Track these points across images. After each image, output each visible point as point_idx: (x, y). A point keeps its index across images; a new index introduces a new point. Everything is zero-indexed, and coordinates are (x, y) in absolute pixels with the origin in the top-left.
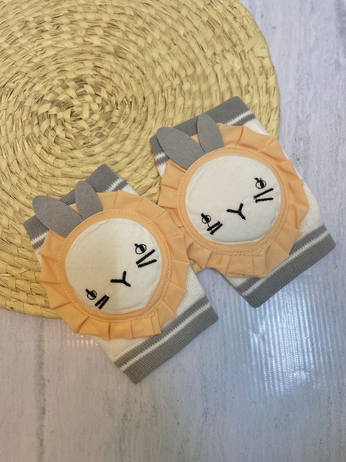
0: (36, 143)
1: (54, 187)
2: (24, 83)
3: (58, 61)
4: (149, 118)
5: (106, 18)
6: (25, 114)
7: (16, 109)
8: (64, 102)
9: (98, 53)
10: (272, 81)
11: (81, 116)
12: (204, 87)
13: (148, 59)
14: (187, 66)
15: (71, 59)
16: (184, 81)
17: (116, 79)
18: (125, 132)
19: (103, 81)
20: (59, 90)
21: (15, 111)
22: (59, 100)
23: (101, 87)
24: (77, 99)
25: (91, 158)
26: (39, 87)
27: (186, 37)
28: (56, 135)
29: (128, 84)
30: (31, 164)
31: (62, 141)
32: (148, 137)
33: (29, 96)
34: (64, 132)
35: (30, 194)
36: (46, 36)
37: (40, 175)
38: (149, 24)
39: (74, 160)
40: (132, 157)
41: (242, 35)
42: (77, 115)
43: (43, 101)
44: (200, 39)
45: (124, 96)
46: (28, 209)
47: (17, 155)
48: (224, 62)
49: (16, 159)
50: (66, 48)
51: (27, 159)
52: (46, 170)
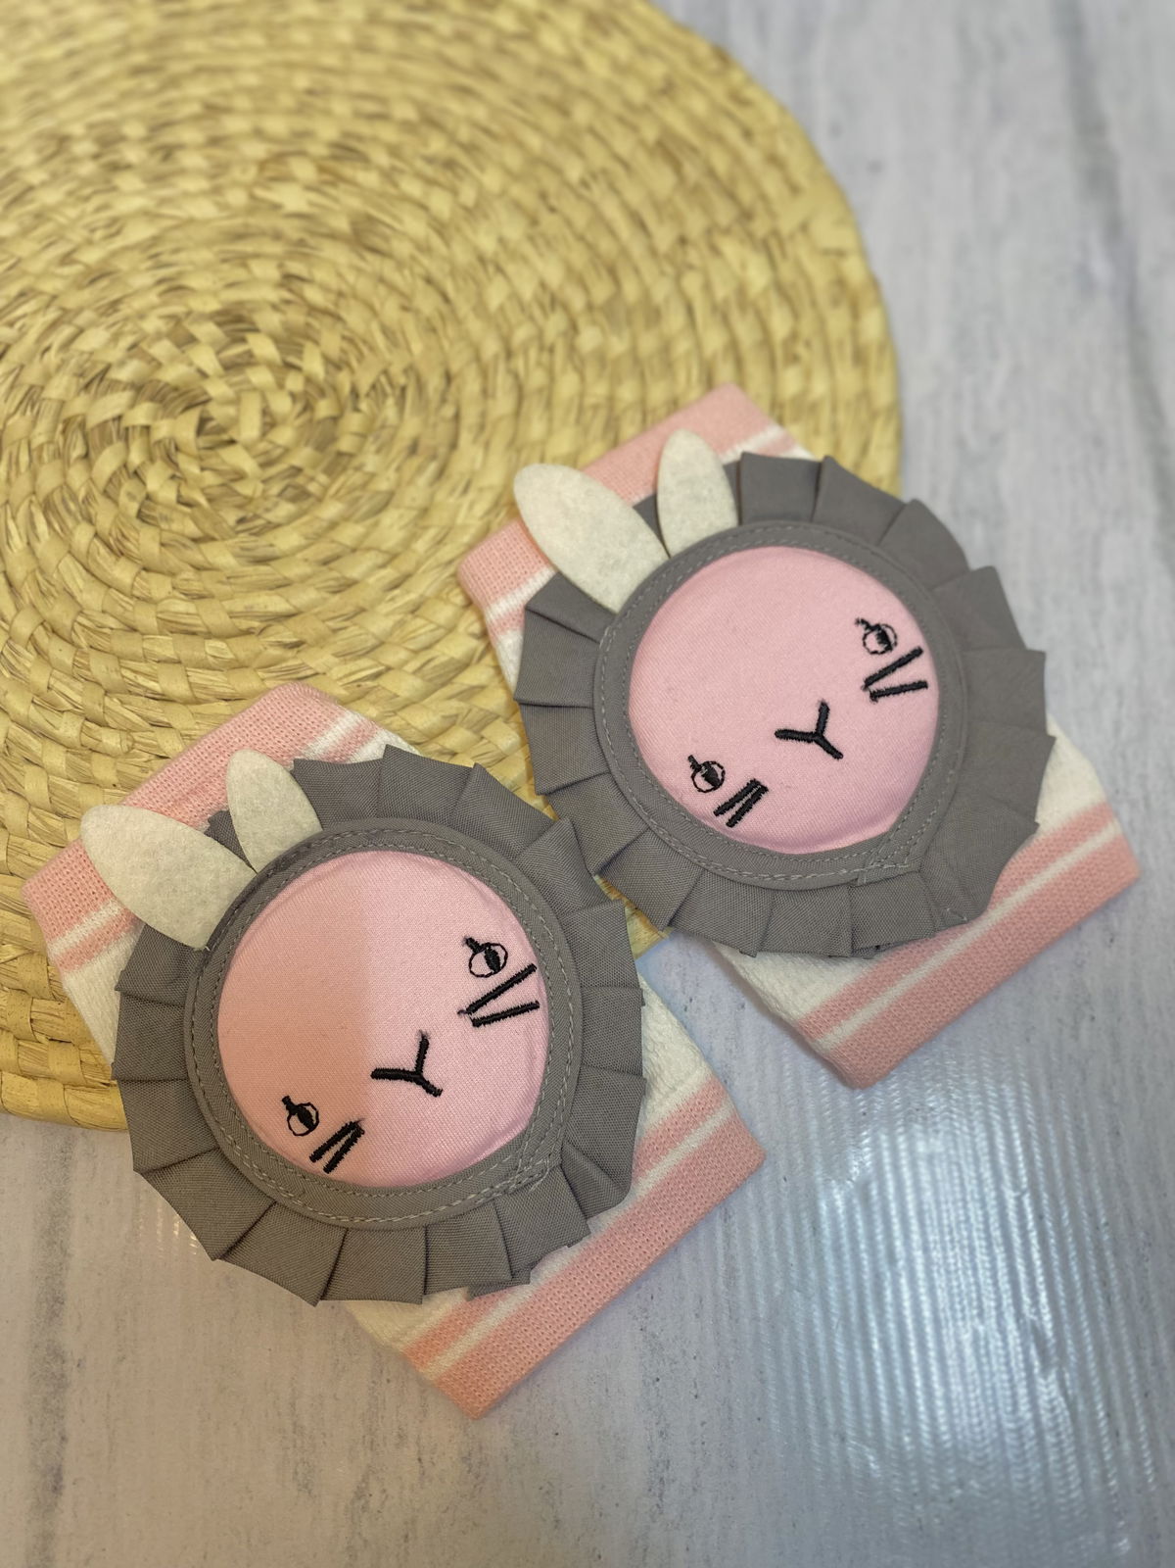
0: (76, 519)
1: (132, 664)
2: (44, 327)
3: (165, 258)
4: (465, 438)
5: (328, 131)
6: (43, 425)
7: (12, 410)
8: (176, 389)
9: (295, 235)
10: (871, 325)
11: (232, 434)
12: (648, 343)
13: (462, 255)
14: (590, 278)
15: (205, 255)
16: (582, 322)
17: (355, 318)
18: (383, 485)
19: (311, 320)
20: (162, 349)
21: (9, 416)
22: (159, 381)
23: (301, 341)
24: (221, 377)
25: (263, 569)
26: (94, 339)
27: (588, 188)
28: (144, 495)
29: (393, 333)
30: (53, 590)
31: (165, 512)
32: (458, 501)
33: (59, 368)
34: (174, 485)
35: (45, 689)
36: (127, 182)
37: (84, 626)
38: (470, 148)
39: (205, 574)
40: (405, 565)
41: (772, 184)
42: (221, 430)
43: (105, 383)
45: (381, 367)
46: (35, 741)
47: (6, 560)
48: (714, 266)
49: (5, 572)
50: (192, 220)
51: (42, 572)
52: (106, 608)
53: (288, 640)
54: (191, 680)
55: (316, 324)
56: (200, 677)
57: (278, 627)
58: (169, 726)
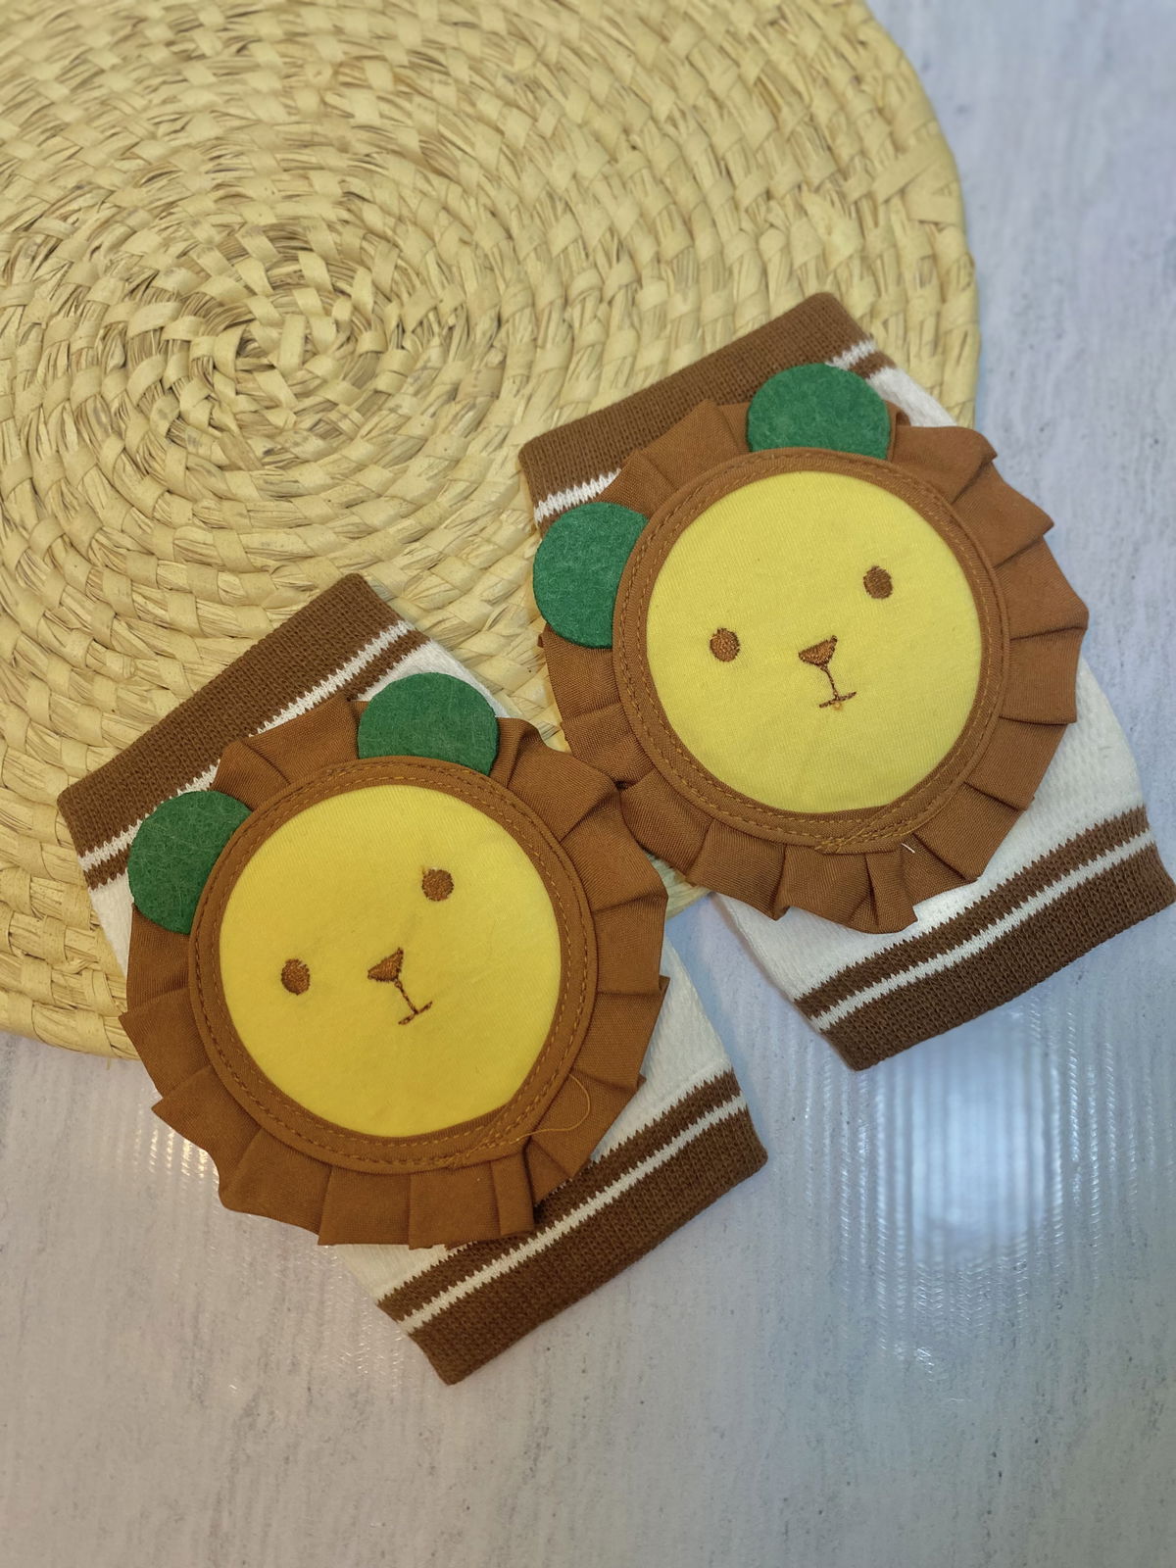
0: (106, 431)
1: (147, 591)
2: (98, 223)
3: (226, 162)
4: (508, 388)
5: (410, 35)
6: (85, 328)
7: (56, 309)
8: (221, 304)
9: (364, 149)
10: (958, 309)
11: (271, 359)
12: (714, 305)
13: (531, 188)
14: (663, 226)
15: (268, 161)
16: (646, 273)
17: (412, 244)
18: (416, 429)
19: (365, 244)
20: (211, 260)
21: (52, 316)
22: (205, 294)
23: (355, 266)
24: (268, 296)
25: (285, 505)
26: (144, 243)
27: (675, 126)
28: (176, 413)
29: (449, 268)
30: (75, 503)
31: (194, 434)
32: (492, 456)
33: (106, 269)
34: (207, 405)
35: (57, 604)
36: (198, 73)
37: (102, 544)
38: (557, 69)
39: (226, 504)
40: (424, 517)
41: (874, 136)
42: (262, 353)
43: (150, 291)
44: (723, 140)
45: (432, 303)
46: (42, 656)
47: (34, 466)
48: (799, 226)
49: (31, 479)
50: (258, 122)
51: (68, 482)
52: (126, 528)
53: (299, 583)
54: (200, 612)
55: (371, 249)
56: (210, 610)
57: (291, 569)
58: (172, 657)
